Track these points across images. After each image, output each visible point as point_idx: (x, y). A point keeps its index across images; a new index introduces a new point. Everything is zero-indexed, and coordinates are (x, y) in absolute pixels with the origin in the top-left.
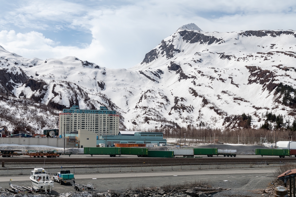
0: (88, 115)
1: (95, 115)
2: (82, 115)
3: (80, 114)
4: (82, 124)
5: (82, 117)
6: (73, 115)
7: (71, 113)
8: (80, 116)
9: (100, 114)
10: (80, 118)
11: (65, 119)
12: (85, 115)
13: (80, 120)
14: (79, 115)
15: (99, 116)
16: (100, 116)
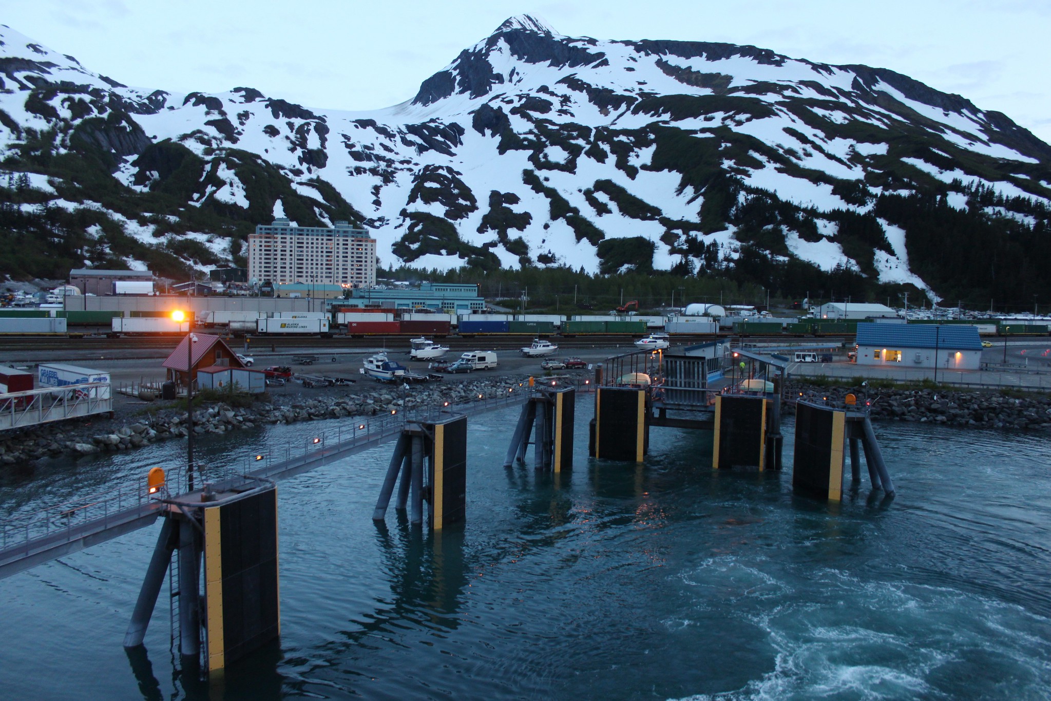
1: (325, 240)
2: (298, 239)
3: (293, 237)
4: (298, 260)
6: (279, 240)
7: (275, 236)
8: (293, 241)
9: (336, 238)
14: (291, 238)
15: (333, 242)
16: (337, 242)
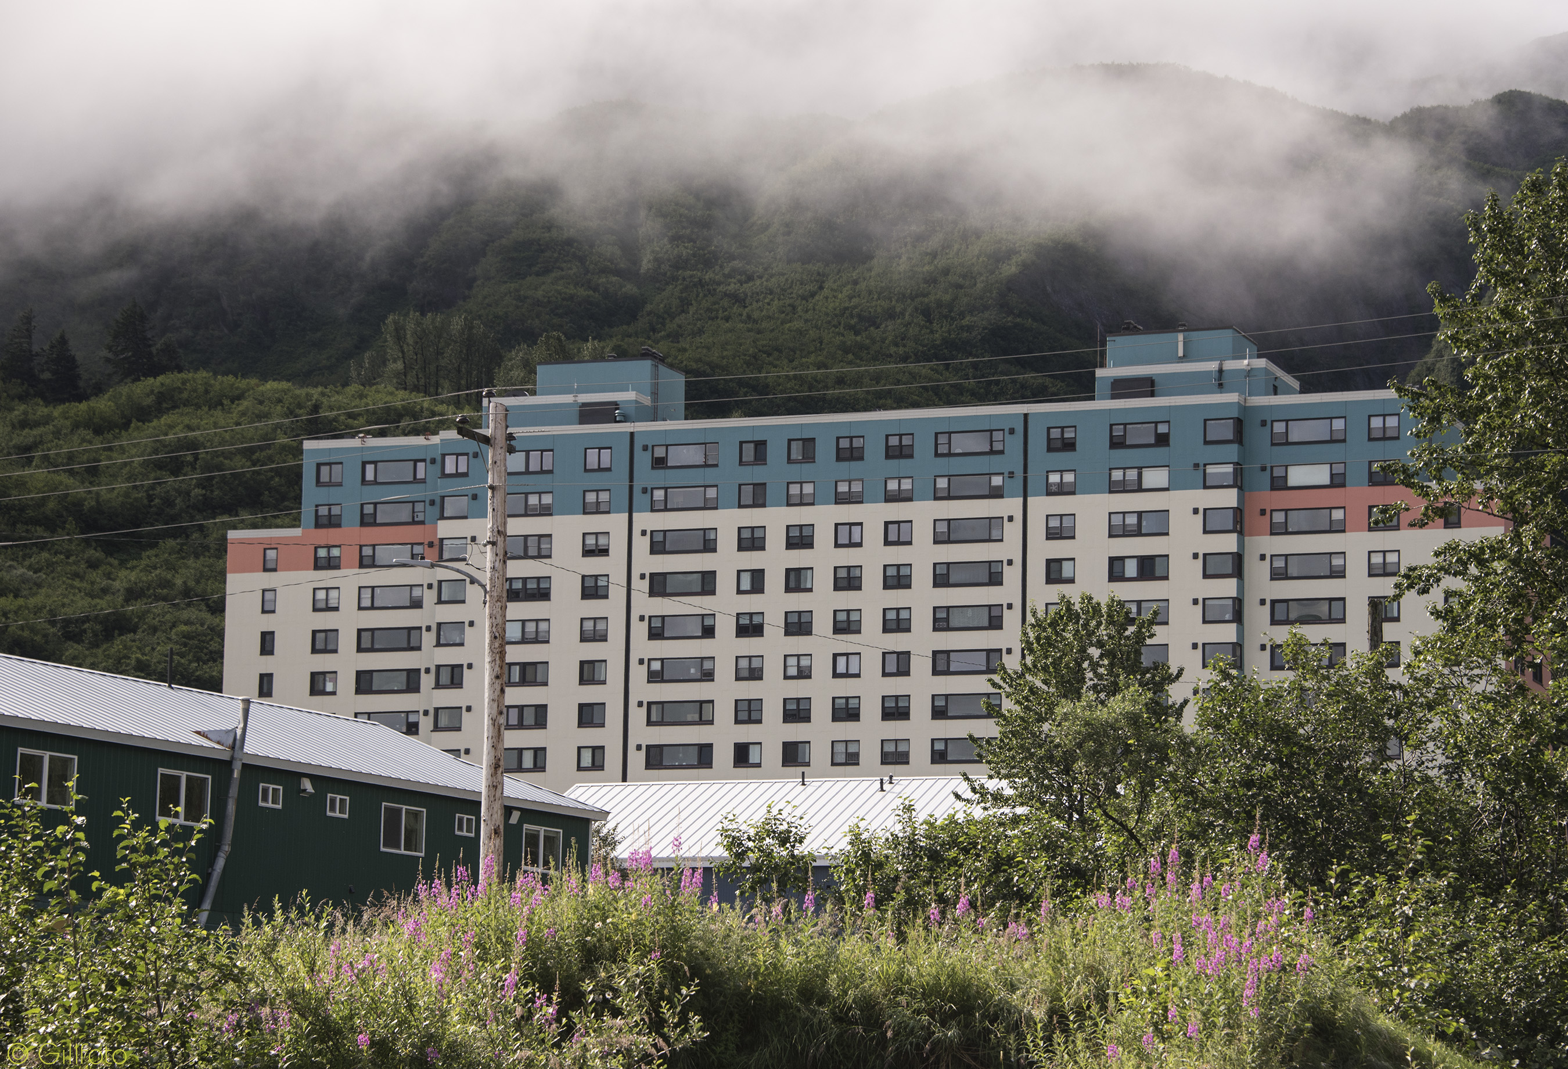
0: (775, 539)
1: (923, 533)
2: (659, 545)
3: (614, 524)
5: (659, 584)
6: (483, 568)
7: (445, 529)
8: (612, 567)
9: (1041, 506)
10: (612, 608)
11: (323, 663)
12: (709, 545)
13: (610, 652)
15: (1007, 549)
16: (1042, 549)
